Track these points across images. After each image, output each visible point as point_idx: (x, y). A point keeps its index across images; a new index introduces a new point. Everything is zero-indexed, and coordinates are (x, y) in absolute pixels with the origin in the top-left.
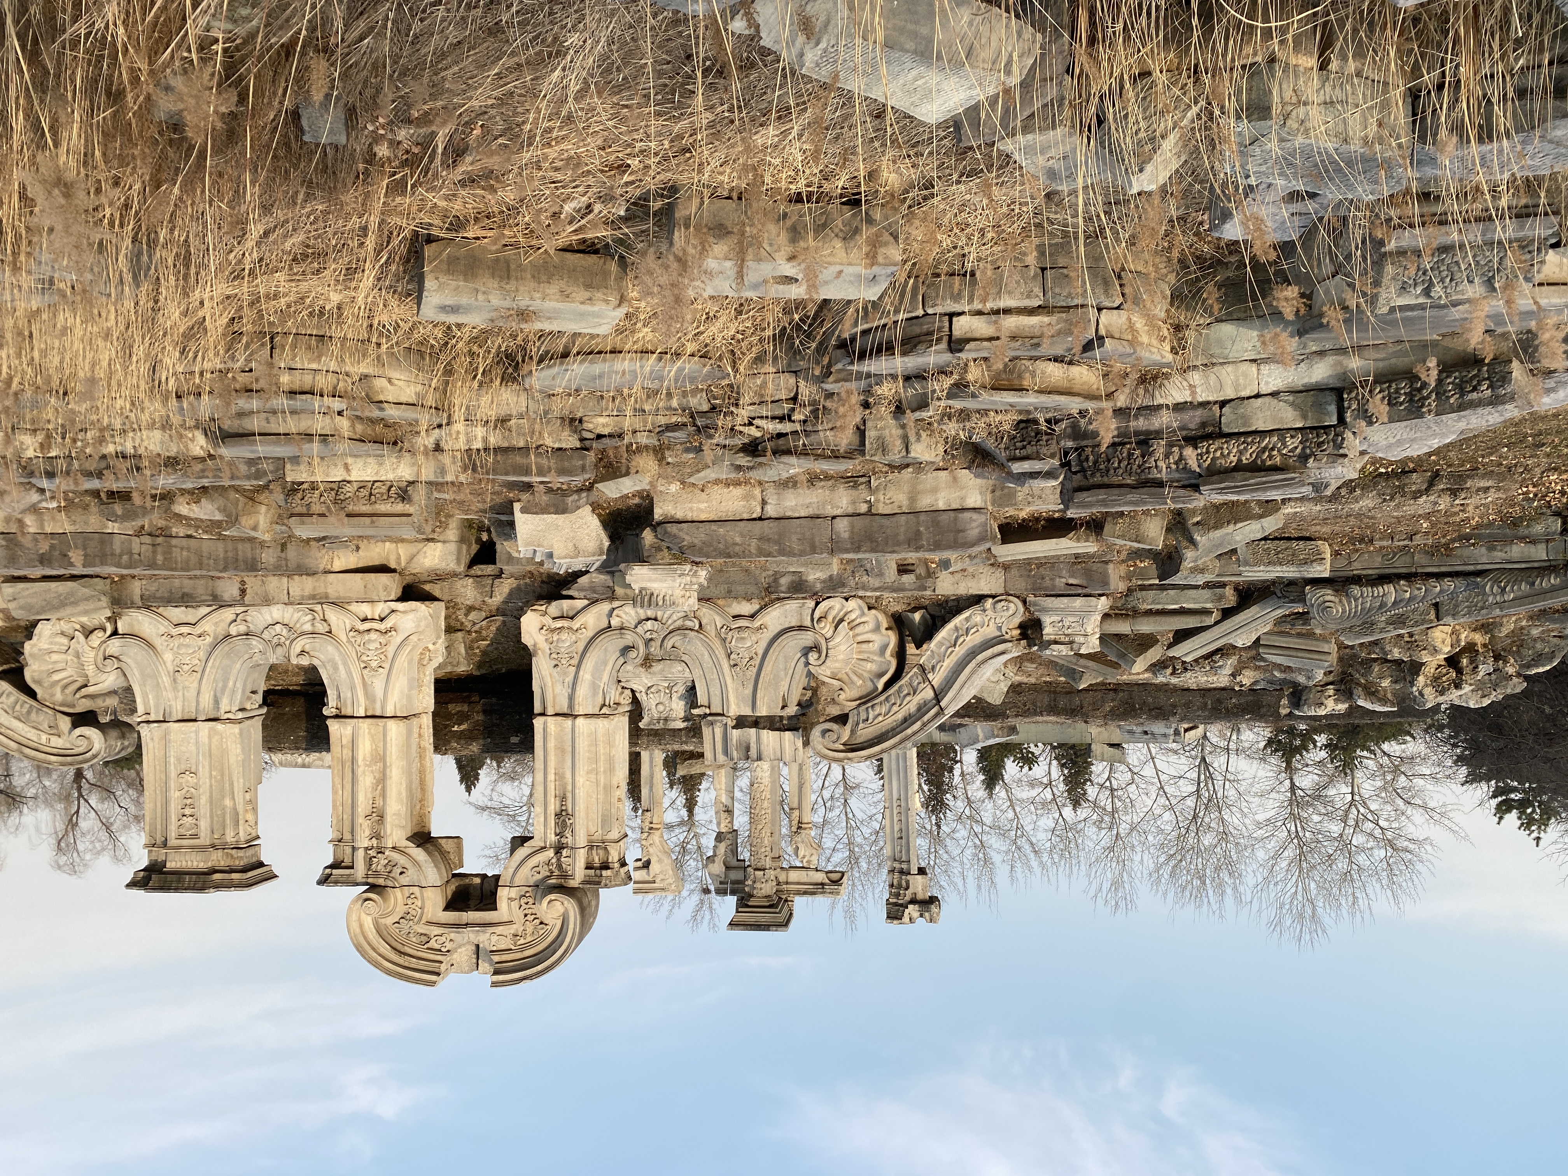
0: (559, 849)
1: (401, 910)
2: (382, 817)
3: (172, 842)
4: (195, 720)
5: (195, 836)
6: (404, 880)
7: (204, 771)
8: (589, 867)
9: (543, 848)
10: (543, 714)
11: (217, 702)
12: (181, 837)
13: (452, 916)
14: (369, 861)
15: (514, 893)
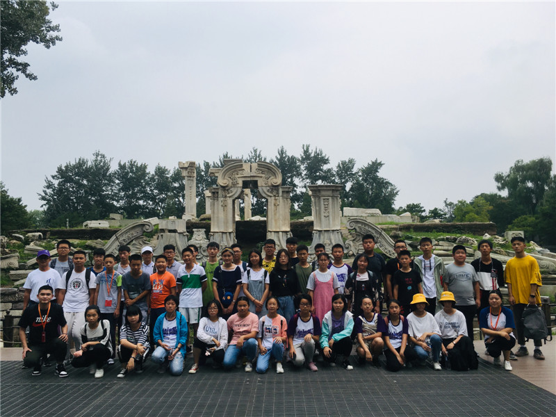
0: (226, 197)
1: (269, 180)
2: (275, 205)
3: (330, 198)
4: (325, 231)
5: (324, 199)
6: (268, 188)
7: (323, 217)
8: (218, 193)
9: (230, 197)
10: (230, 233)
11: (320, 236)
12: (328, 199)
13: (256, 179)
14: (278, 193)
15: (238, 185)
